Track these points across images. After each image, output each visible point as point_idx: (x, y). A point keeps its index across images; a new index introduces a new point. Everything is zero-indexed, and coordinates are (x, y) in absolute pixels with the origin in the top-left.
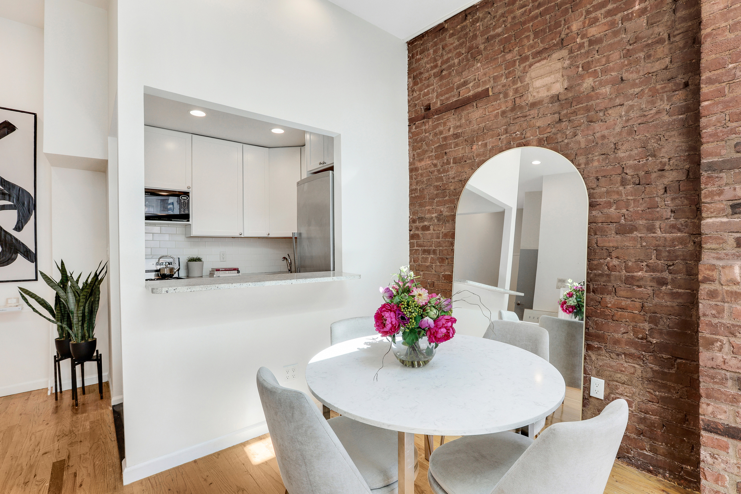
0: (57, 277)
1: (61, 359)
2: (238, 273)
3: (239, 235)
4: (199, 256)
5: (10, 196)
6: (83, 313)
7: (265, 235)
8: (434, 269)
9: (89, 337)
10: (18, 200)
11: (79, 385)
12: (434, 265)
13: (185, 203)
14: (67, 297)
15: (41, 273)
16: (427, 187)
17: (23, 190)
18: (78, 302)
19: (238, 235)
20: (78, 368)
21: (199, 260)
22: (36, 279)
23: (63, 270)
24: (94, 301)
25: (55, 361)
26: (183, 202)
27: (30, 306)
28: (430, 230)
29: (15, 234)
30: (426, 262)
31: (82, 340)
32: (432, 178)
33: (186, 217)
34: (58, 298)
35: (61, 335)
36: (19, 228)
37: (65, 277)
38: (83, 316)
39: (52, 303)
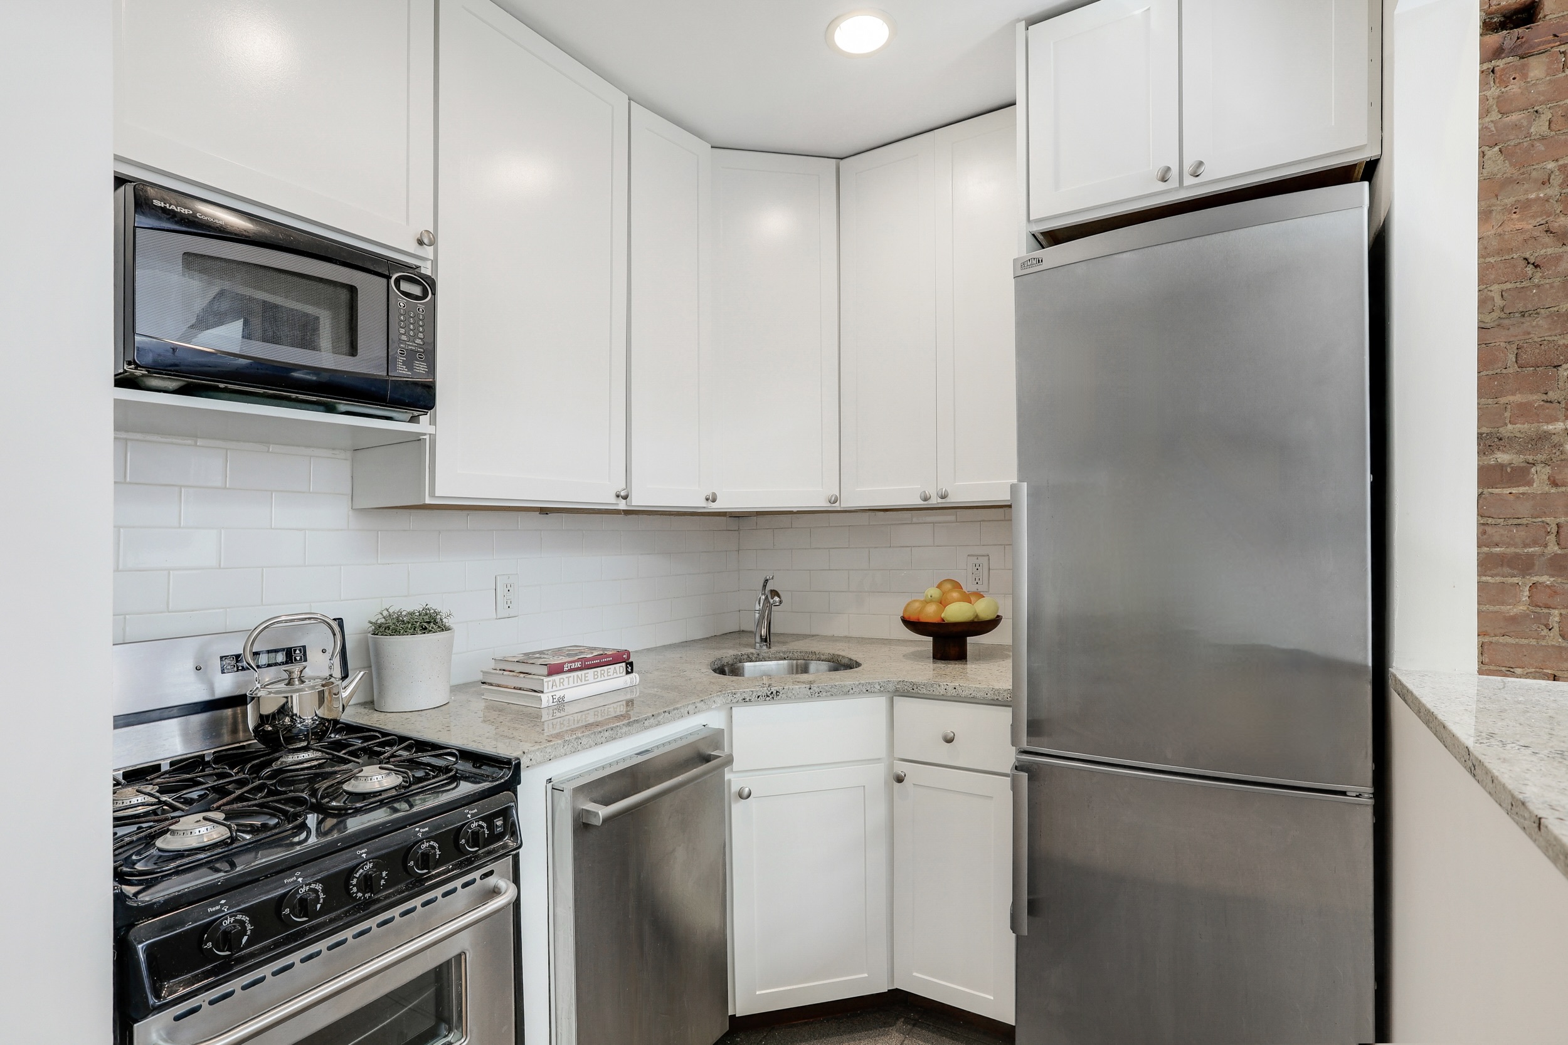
2: (628, 673)
3: (613, 500)
4: (435, 605)
8: (1556, 628)
12: (1556, 612)
13: (416, 315)
16: (1506, 322)
26: (406, 313)
28: (1530, 483)
30: (1503, 603)
32: (1538, 286)
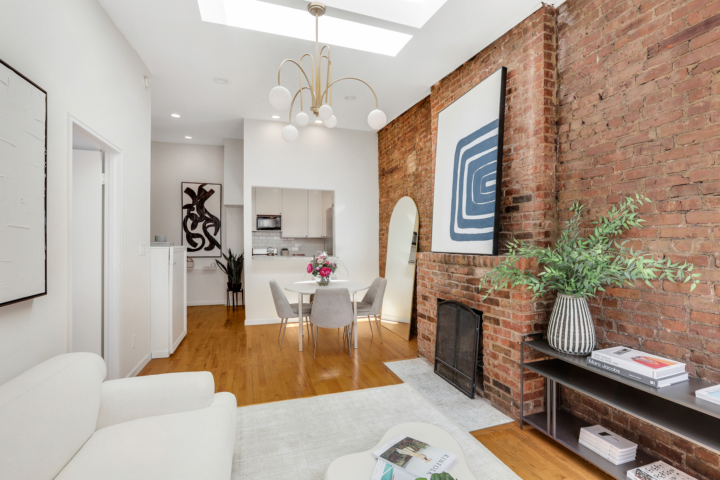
0: (228, 256)
1: (230, 291)
4: (287, 248)
5: (212, 221)
6: (237, 271)
7: (320, 237)
9: (239, 282)
10: (215, 222)
11: (235, 304)
13: (279, 221)
14: (231, 264)
15: (223, 254)
17: (217, 218)
18: (235, 266)
19: (305, 237)
20: (235, 294)
21: (287, 250)
22: (221, 257)
23: (230, 253)
24: (241, 267)
25: (227, 291)
27: (219, 266)
29: (214, 237)
31: (236, 282)
33: (279, 229)
34: (228, 264)
35: (229, 280)
36: (215, 234)
37: (231, 256)
38: (237, 272)
39: (226, 267)
